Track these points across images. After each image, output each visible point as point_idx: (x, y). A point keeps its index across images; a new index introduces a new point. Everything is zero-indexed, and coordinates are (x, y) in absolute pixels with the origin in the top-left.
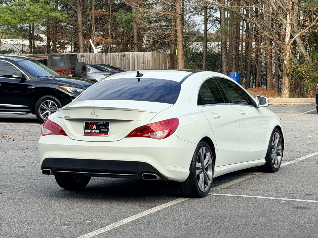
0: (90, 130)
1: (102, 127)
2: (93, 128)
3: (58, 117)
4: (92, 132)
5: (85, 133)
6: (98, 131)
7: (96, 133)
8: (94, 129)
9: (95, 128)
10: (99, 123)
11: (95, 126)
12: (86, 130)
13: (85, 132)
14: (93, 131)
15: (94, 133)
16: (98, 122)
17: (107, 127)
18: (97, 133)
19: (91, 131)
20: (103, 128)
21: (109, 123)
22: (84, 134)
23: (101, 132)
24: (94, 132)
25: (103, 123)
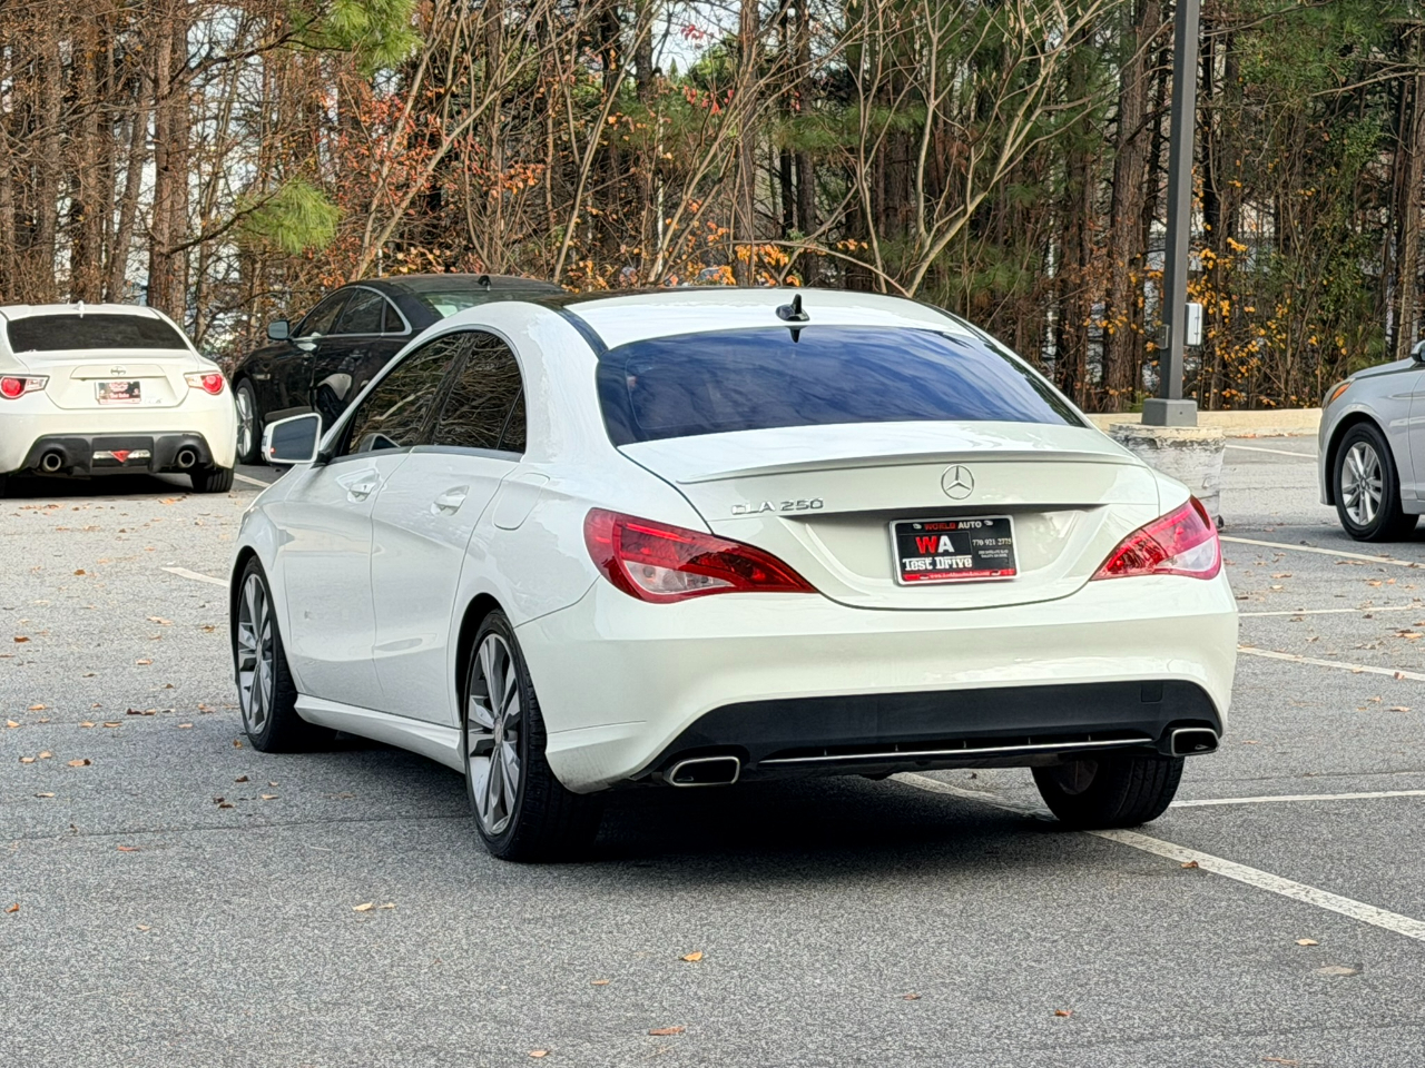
0: (928, 560)
1: (981, 542)
2: (941, 550)
3: (735, 510)
4: (938, 567)
5: (910, 576)
6: (967, 561)
7: (959, 570)
8: (946, 553)
9: (951, 550)
10: (961, 526)
11: (945, 539)
12: (906, 560)
13: (908, 568)
14: (943, 563)
15: (951, 570)
16: (957, 523)
17: (1002, 541)
18: (965, 569)
19: (934, 563)
20: (985, 548)
21: (1008, 521)
22: (904, 579)
23: (981, 565)
24: (951, 566)
25: (979, 525)
